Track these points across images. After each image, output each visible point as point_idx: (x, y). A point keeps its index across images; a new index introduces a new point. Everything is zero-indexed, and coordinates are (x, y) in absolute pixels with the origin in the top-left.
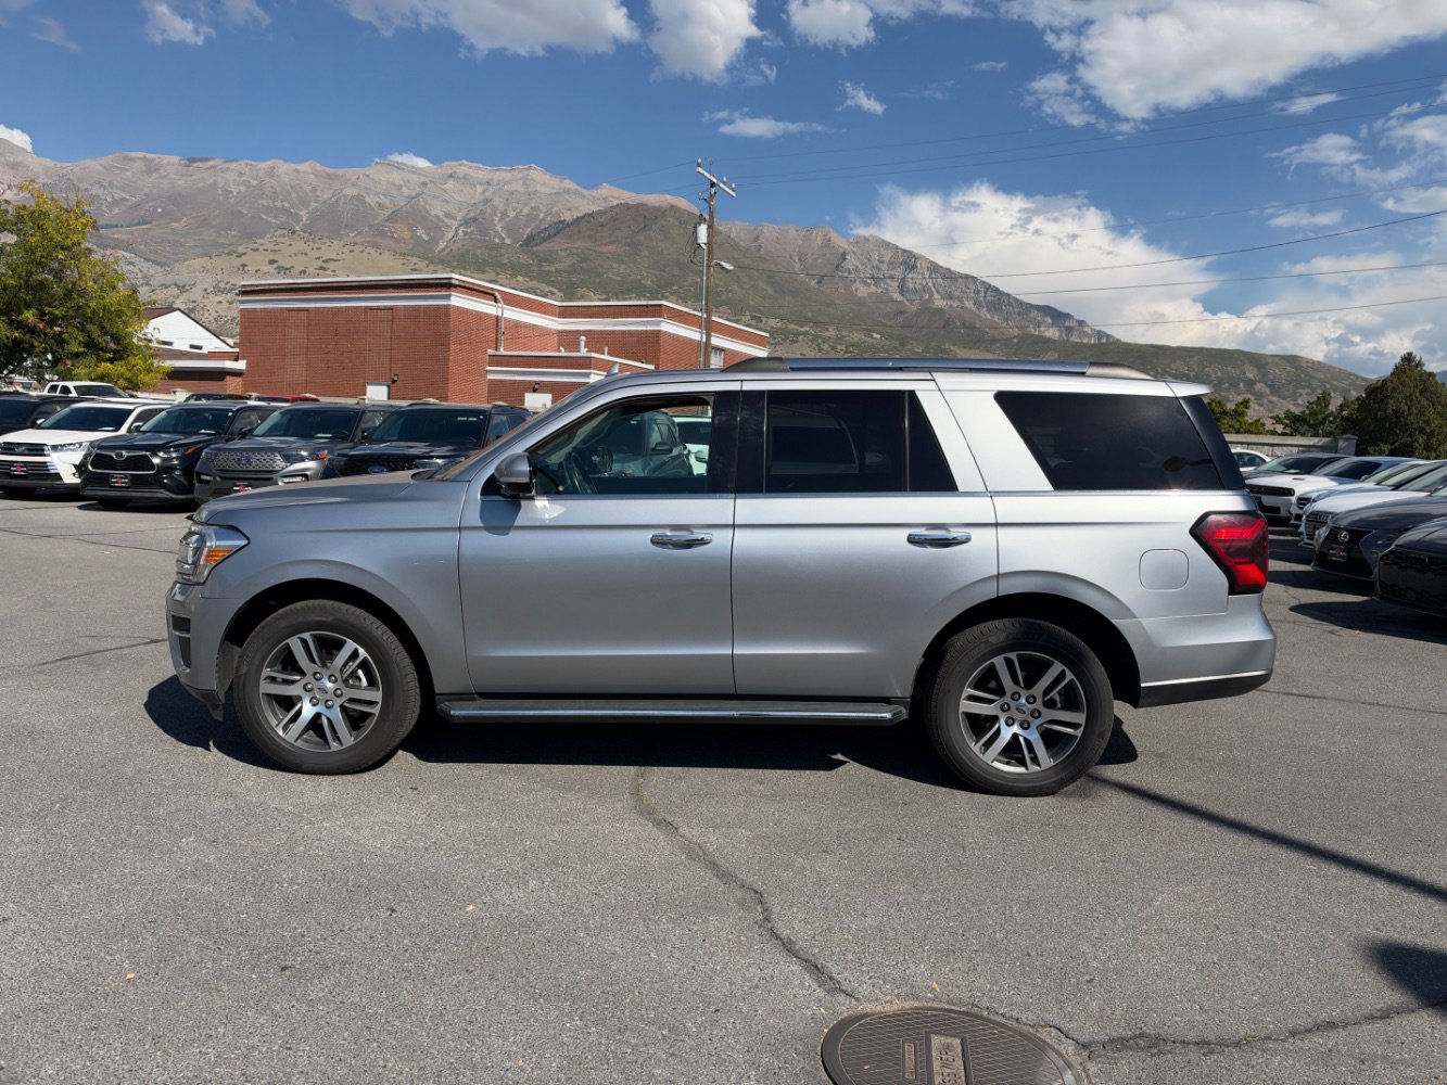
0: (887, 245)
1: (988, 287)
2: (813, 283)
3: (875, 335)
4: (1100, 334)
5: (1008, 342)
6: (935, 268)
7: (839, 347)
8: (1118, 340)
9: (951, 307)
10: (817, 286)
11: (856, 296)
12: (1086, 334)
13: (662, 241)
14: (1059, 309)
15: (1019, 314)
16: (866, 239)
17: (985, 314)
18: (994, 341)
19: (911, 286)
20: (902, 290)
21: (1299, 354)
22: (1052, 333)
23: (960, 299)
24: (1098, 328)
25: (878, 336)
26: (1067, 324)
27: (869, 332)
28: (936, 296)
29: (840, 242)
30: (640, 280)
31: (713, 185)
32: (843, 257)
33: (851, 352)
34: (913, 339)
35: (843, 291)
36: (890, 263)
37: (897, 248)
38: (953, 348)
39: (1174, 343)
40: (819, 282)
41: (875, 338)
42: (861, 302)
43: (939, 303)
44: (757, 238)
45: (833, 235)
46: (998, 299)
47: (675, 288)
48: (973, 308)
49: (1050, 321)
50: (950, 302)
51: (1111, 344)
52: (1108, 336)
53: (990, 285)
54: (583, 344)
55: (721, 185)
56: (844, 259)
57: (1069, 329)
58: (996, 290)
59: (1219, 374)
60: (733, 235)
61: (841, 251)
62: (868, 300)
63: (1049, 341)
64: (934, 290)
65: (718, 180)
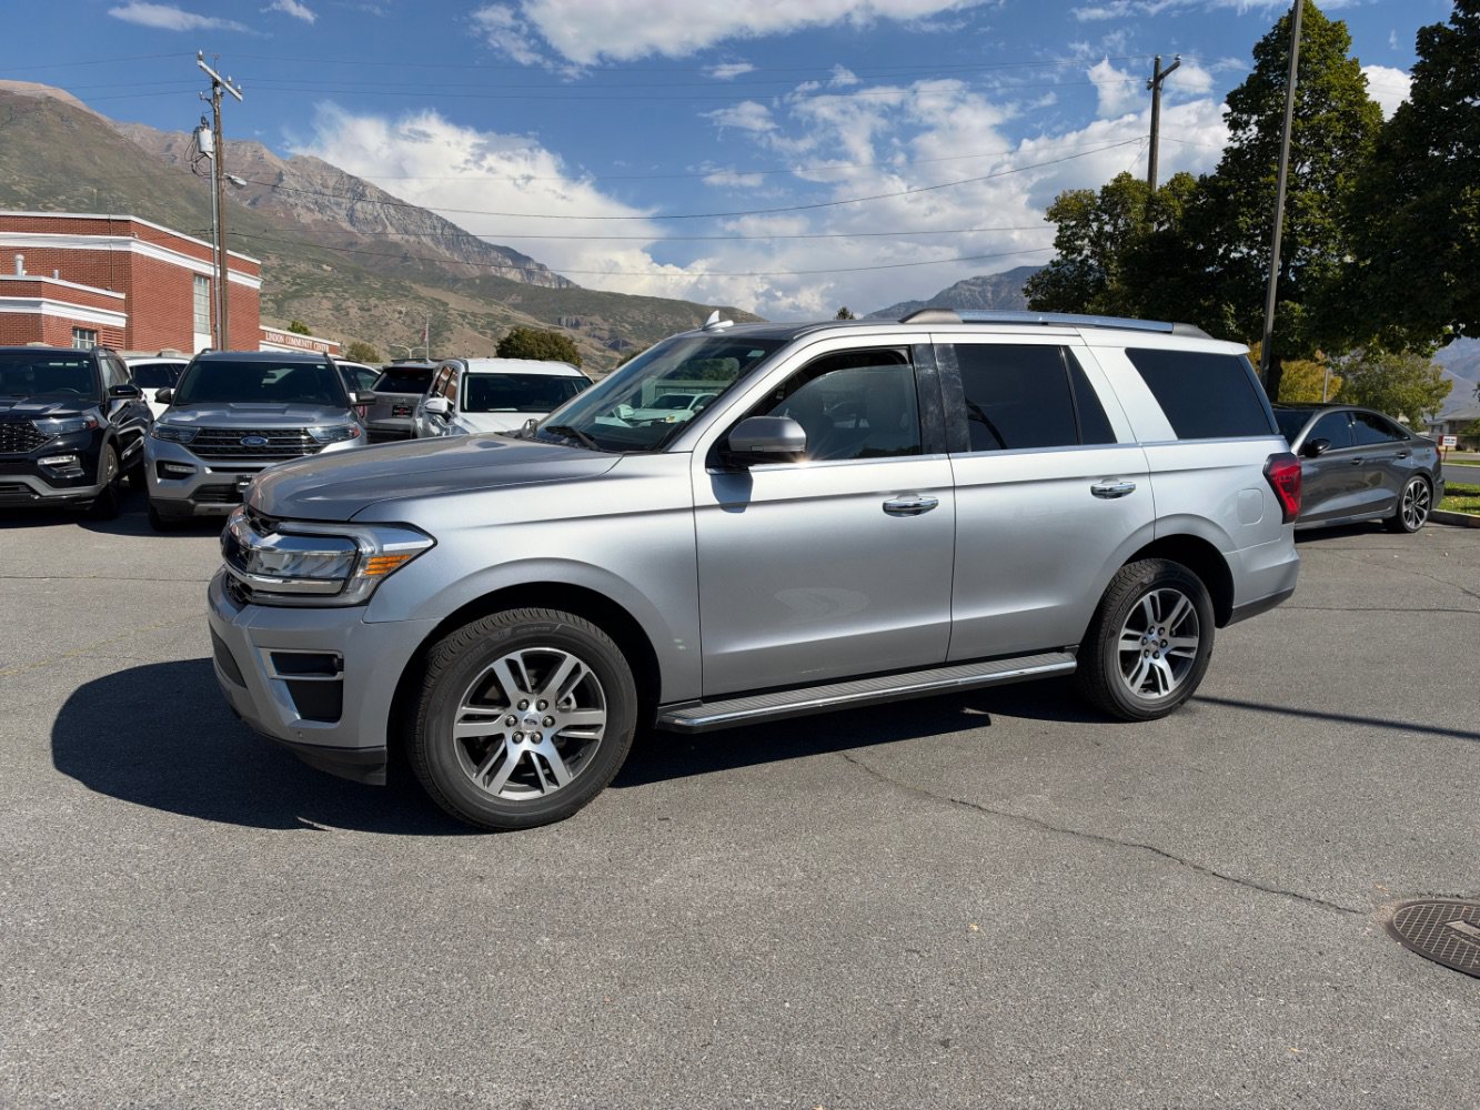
0: (329, 168)
1: (445, 224)
2: (245, 204)
3: (325, 267)
4: (560, 279)
5: (470, 283)
6: (386, 200)
7: (285, 279)
8: (578, 287)
9: (408, 241)
10: (250, 208)
11: (299, 222)
12: (546, 278)
13: (38, 139)
14: (519, 251)
15: (479, 252)
16: (305, 161)
17: (443, 251)
18: (456, 280)
19: (362, 216)
20: (351, 218)
21: (736, 306)
22: (514, 275)
23: (417, 235)
24: (558, 273)
25: (329, 268)
26: (527, 267)
27: (318, 263)
28: (390, 229)
29: (274, 161)
30: (9, 185)
31: (216, 84)
32: (280, 177)
33: (298, 284)
34: (370, 274)
35: (282, 215)
36: (334, 189)
37: (342, 173)
38: (413, 286)
39: (629, 293)
40: (253, 203)
41: (326, 271)
42: (305, 229)
43: (393, 235)
44: (169, 147)
45: (265, 151)
46: (456, 237)
47: (62, 197)
48: (431, 244)
49: (510, 263)
50: (407, 237)
51: (572, 289)
52: (568, 282)
53: (447, 222)
54: (20, 264)
55: (227, 85)
56: (281, 180)
57: (530, 273)
58: (453, 227)
59: (670, 323)
60: (137, 139)
61: (277, 171)
62: (313, 228)
63: (511, 283)
64: (388, 223)
65: (223, 79)
